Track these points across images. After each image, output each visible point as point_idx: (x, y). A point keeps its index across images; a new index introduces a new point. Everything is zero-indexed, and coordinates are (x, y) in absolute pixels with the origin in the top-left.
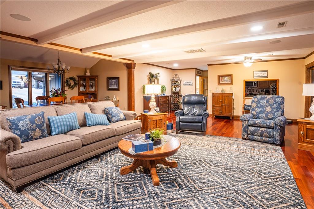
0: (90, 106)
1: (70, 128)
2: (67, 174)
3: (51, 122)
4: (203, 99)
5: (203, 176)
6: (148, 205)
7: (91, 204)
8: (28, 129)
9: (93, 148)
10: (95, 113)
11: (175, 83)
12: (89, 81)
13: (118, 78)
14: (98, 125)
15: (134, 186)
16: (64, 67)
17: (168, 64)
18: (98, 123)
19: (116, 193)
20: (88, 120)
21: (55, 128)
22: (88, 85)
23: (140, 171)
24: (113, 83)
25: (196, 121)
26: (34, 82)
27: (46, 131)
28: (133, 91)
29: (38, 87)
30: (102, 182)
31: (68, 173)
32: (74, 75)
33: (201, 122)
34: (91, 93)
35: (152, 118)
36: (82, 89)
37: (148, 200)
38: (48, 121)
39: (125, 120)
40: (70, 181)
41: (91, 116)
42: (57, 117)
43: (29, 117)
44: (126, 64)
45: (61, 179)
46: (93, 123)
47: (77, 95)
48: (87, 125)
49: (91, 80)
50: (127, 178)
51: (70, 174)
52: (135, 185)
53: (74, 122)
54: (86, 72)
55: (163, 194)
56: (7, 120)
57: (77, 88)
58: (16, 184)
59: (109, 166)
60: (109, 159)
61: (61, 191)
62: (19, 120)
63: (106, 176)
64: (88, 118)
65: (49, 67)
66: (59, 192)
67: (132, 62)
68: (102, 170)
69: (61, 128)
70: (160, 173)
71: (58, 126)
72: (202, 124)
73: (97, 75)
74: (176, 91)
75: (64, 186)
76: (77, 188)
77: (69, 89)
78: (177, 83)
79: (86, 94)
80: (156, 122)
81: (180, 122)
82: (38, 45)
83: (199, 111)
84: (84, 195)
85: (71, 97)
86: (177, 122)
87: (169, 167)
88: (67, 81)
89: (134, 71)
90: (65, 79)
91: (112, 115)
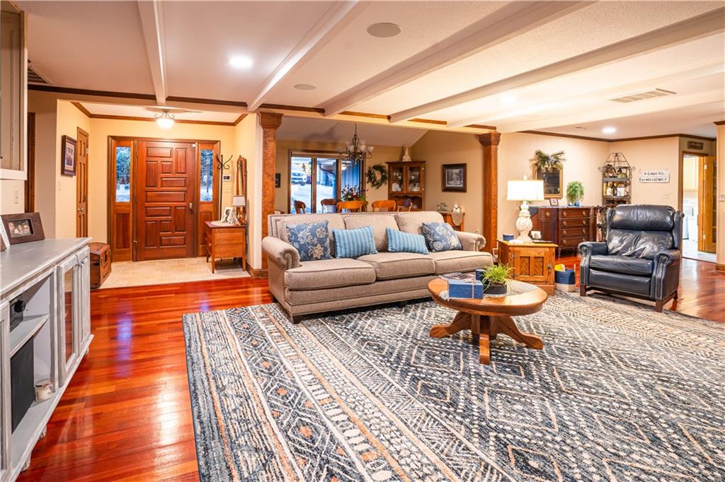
0: (396, 218)
1: (362, 251)
2: (352, 319)
3: (337, 238)
4: (668, 219)
5: (590, 376)
6: (457, 382)
7: (376, 358)
8: (308, 243)
9: (393, 288)
10: (404, 232)
11: (614, 175)
12: (409, 172)
13: (463, 166)
14: (407, 252)
15: (445, 355)
16: (363, 148)
17: (585, 128)
18: (408, 248)
19: (414, 356)
20: (391, 242)
21: (341, 247)
22: (407, 180)
23: (465, 339)
24: (455, 176)
25: (633, 271)
26: (320, 175)
27: (329, 250)
28: (493, 194)
29: (327, 183)
30: (398, 339)
31: (353, 317)
32: (382, 160)
33: (650, 276)
34: (412, 196)
35: (519, 252)
36: (396, 187)
37: (459, 377)
38: (332, 235)
39: (462, 249)
40: (354, 327)
41: (397, 234)
42: (344, 231)
43: (310, 227)
44: (479, 135)
45: (344, 322)
46: (398, 247)
47: (386, 198)
48: (390, 250)
49: (412, 169)
50: (438, 343)
51: (355, 319)
52: (447, 354)
53: (369, 241)
54: (403, 154)
55: (489, 377)
56: (287, 228)
57: (387, 187)
58: (294, 310)
59: (416, 322)
60: (419, 312)
61: (341, 335)
62: (299, 229)
63: (407, 333)
64: (391, 238)
65: (340, 149)
66: (339, 336)
67: (492, 131)
68: (404, 324)
69: (350, 248)
70: (502, 350)
71: (345, 244)
72: (650, 281)
73: (424, 160)
74: (615, 197)
75: (345, 330)
76: (362, 337)
77: (372, 187)
78: (619, 177)
79: (402, 198)
80: (527, 262)
81: (590, 267)
82: (325, 118)
83: (653, 249)
84: (368, 347)
85: (375, 203)
86: (582, 268)
87: (524, 345)
88: (370, 172)
89: (497, 150)
90: (367, 168)
91: (436, 237)
